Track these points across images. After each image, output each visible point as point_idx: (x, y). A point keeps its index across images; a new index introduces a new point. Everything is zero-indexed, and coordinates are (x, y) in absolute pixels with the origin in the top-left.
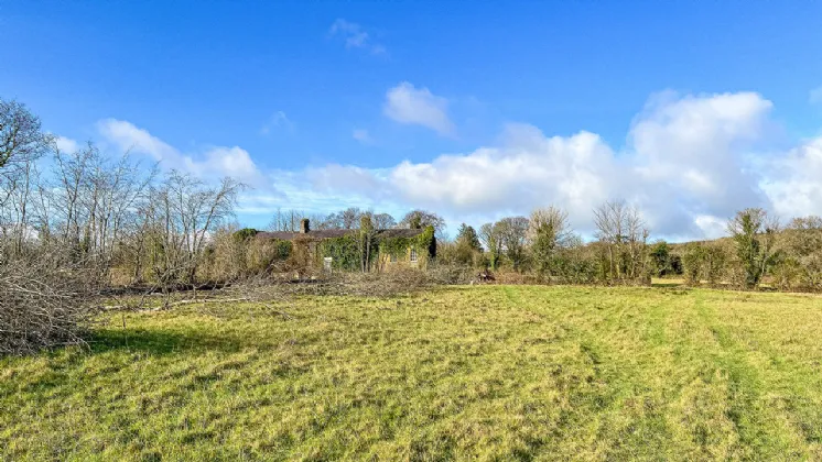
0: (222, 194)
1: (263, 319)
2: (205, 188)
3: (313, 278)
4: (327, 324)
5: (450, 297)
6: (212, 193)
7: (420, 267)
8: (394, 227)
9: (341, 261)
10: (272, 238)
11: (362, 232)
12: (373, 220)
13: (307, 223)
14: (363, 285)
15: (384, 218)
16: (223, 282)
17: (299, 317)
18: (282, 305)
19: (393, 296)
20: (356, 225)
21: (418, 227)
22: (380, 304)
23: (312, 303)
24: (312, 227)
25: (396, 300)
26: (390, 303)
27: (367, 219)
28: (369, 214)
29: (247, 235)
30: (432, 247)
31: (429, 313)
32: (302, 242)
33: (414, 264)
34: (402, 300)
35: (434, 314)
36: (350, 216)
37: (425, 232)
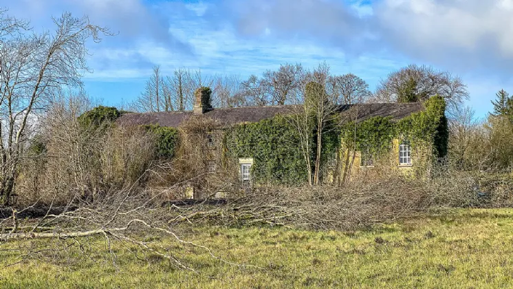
0: (56, 46)
1: (136, 268)
2: (27, 35)
3: (219, 195)
4: (247, 278)
5: (479, 231)
6: (39, 43)
7: (418, 174)
8: (366, 100)
9: (270, 164)
10: (146, 123)
11: (307, 111)
12: (328, 89)
13: (206, 95)
14: (310, 209)
15: (348, 83)
16: (62, 204)
17: (199, 266)
18: (165, 243)
19: (368, 229)
20: (297, 98)
21: (413, 99)
22: (345, 243)
23: (219, 241)
24: (216, 102)
25: (372, 237)
26: (364, 241)
27: (316, 85)
28: (320, 76)
29: (104, 117)
30: (440, 136)
31: (437, 260)
32: (197, 130)
33: (406, 169)
34: (384, 236)
35: (445, 262)
36: (284, 81)
37: (427, 109)
